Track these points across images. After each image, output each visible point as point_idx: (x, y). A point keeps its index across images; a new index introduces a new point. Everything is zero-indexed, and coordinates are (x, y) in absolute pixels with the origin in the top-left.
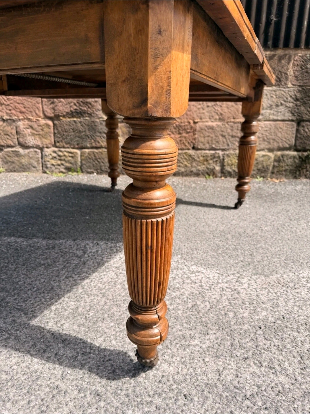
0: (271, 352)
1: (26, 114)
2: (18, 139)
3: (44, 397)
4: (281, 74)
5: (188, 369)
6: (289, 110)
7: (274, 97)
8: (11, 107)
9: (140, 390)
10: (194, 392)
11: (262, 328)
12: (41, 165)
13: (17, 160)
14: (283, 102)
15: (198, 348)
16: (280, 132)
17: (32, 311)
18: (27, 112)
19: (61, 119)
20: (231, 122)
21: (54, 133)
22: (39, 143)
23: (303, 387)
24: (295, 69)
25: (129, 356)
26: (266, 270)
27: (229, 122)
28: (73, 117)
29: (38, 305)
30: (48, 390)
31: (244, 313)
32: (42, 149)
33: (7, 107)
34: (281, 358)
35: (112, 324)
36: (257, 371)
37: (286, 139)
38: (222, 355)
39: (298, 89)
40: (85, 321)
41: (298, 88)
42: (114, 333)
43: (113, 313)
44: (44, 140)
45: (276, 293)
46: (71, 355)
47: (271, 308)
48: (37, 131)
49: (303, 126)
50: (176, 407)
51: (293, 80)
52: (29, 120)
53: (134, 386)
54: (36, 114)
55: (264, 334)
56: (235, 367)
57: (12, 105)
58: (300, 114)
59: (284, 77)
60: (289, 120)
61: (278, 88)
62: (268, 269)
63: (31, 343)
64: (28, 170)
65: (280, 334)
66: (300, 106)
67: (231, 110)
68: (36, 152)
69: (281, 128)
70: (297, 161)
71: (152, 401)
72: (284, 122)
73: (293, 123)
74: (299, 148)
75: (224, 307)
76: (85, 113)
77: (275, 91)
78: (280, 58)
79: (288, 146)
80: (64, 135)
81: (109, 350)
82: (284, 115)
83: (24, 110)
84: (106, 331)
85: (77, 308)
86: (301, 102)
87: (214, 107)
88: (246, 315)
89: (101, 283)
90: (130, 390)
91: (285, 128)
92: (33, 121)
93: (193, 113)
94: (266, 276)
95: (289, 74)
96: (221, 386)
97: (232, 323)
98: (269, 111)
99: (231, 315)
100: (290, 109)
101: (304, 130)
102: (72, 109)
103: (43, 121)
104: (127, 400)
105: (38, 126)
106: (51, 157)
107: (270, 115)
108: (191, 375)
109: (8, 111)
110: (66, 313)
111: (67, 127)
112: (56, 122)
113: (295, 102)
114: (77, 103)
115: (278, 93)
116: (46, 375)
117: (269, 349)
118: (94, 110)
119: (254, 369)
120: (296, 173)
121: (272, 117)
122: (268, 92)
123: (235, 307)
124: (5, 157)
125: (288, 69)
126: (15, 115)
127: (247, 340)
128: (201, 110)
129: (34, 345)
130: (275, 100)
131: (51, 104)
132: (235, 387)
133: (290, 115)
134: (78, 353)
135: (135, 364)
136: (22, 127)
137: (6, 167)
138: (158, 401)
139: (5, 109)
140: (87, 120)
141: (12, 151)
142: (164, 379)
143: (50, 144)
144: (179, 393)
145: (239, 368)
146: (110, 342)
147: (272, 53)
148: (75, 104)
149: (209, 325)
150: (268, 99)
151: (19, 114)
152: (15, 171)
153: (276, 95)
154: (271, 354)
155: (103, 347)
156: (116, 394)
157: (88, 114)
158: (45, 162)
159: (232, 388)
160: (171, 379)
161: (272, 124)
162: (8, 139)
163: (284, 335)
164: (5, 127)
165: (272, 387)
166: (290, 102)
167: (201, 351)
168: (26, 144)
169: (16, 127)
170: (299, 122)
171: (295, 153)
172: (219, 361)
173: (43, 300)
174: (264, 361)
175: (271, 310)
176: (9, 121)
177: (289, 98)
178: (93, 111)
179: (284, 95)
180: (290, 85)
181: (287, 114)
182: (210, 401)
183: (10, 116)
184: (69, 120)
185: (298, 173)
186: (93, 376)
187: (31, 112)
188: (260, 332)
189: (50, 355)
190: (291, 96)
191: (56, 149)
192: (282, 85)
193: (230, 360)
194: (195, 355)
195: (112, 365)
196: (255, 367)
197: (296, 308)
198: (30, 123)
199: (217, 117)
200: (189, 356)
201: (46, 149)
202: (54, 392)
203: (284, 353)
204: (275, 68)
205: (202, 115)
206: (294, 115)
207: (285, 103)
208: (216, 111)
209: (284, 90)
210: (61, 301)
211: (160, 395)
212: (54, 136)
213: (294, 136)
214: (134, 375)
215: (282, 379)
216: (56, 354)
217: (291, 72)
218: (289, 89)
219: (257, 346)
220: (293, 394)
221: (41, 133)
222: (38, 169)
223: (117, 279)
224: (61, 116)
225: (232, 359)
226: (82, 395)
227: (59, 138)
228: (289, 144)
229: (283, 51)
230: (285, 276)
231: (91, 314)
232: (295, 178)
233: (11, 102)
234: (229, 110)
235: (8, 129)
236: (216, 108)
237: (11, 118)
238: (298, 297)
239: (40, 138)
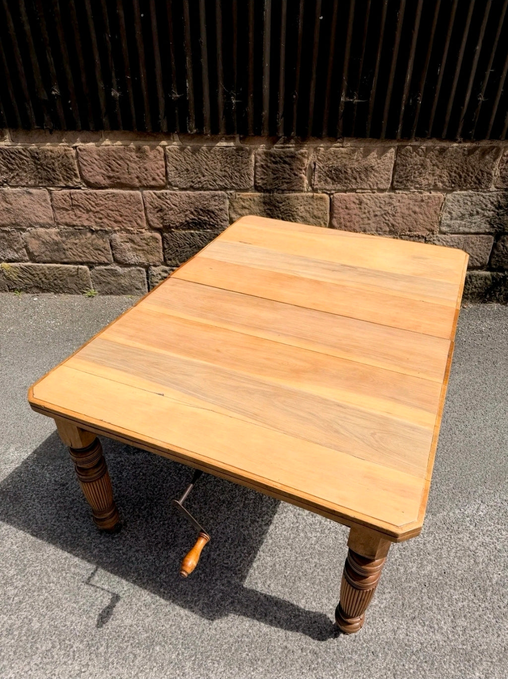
0: (432, 611)
1: (124, 225)
2: (113, 254)
3: (280, 656)
4: (482, 174)
5: (373, 630)
6: (488, 221)
7: (469, 203)
8: (102, 214)
9: (342, 648)
10: (378, 649)
11: (427, 585)
12: (146, 286)
13: (114, 280)
14: (480, 210)
15: (378, 609)
16: (472, 248)
17: (239, 570)
18: (124, 221)
19: (174, 232)
20: (405, 235)
21: (164, 249)
22: (143, 260)
23: (452, 644)
24: (503, 167)
25: (328, 618)
26: (434, 506)
27: (403, 235)
28: (189, 229)
29: (241, 562)
30: (280, 650)
31: (413, 567)
32: (147, 268)
33: (96, 214)
34: (439, 617)
35: (308, 584)
36: (421, 630)
37: (477, 256)
38: (396, 616)
39: (503, 194)
40: (285, 581)
41: (504, 192)
42: (312, 594)
43: (305, 571)
44: (150, 256)
45: (441, 540)
46: (286, 618)
47: (435, 561)
48: (139, 246)
49: (504, 241)
50: (367, 661)
51: (499, 181)
52: (128, 231)
53: (338, 646)
54: (138, 224)
55: (428, 592)
56: (405, 627)
57: (102, 212)
58: (501, 225)
59: (486, 177)
60: (485, 233)
61: (476, 193)
62: (436, 504)
63: (253, 607)
64: (129, 292)
65: (440, 592)
66: (503, 215)
67: (408, 221)
68: (139, 270)
69: (473, 243)
70: (489, 282)
71: (351, 657)
72: (478, 236)
73: (491, 236)
74: (494, 267)
75: (396, 560)
76: (205, 224)
77: (470, 196)
78: (484, 153)
79: (479, 265)
80: (177, 251)
81: (313, 612)
82: (479, 227)
83: (120, 219)
84: (305, 591)
85: (274, 565)
86: (506, 210)
87: (384, 216)
88: (414, 569)
89: (285, 530)
90: (336, 649)
91: (478, 243)
92: (134, 234)
93: (354, 224)
94: (434, 515)
95: (493, 174)
96: (396, 644)
97: (403, 580)
98: (458, 222)
99: (402, 570)
100: (489, 219)
101: (503, 246)
102: (188, 219)
103: (147, 234)
104: (335, 657)
105: (141, 239)
106: (160, 277)
107: (459, 227)
108: (375, 634)
109: (97, 220)
110: (267, 571)
111: (181, 241)
112: (165, 234)
113: (497, 211)
114: (195, 211)
115: (474, 199)
116: (275, 637)
117: (430, 609)
118: (218, 220)
119: (419, 628)
120: (485, 296)
121: (462, 229)
122: (461, 198)
123: (405, 560)
124: (97, 277)
125: (492, 168)
126: (109, 226)
127: (415, 599)
128: (366, 220)
129: (255, 609)
130: (469, 207)
131: (158, 212)
132: (406, 645)
133: (488, 226)
134: (291, 616)
135: (334, 625)
136: (119, 240)
137: (99, 288)
138: (355, 657)
139: (93, 217)
140: (208, 232)
141: (106, 269)
142: (357, 638)
143: (159, 261)
144: (369, 650)
145: (409, 627)
146: (311, 603)
147: (474, 145)
148: (192, 213)
149: (385, 583)
150: (461, 207)
151: (115, 225)
152: (111, 293)
153: (471, 202)
154: (432, 614)
155: (307, 610)
156: (326, 651)
157: (210, 225)
158: (152, 283)
159: (404, 645)
160: (361, 639)
161: (461, 238)
162: (99, 254)
163: (444, 593)
164: (94, 239)
165: (431, 644)
166: (489, 211)
167: (381, 612)
168: (126, 261)
169: (111, 241)
170: (498, 236)
171: (488, 273)
172: (394, 621)
173: (243, 555)
174: (427, 620)
175: (435, 563)
176: (100, 232)
177: (489, 205)
178: (217, 222)
179: (483, 202)
180: (493, 188)
181: (483, 226)
182: (389, 657)
183: (101, 226)
184: (183, 232)
185: (488, 296)
186: (307, 637)
187: (130, 221)
188: (425, 590)
189: (270, 618)
190: (492, 203)
191: (167, 268)
192: (482, 188)
193: (402, 620)
194: (376, 615)
195: (318, 627)
196: (420, 626)
197: (456, 560)
198: (129, 236)
199: (388, 229)
200: (372, 616)
201: (153, 268)
202: (286, 651)
203: (441, 612)
204: (474, 166)
205: (367, 227)
206: (494, 227)
207: (483, 212)
208: (387, 222)
209: (484, 194)
210: (258, 556)
211: (356, 652)
212: (163, 251)
213: (489, 252)
214: (336, 636)
215: (439, 637)
216: (275, 618)
217: (496, 172)
218: (490, 194)
219: (422, 606)
220: (445, 650)
221: (146, 248)
222: (142, 290)
223: (298, 524)
224: (173, 228)
225: (404, 619)
226: (305, 654)
227: (171, 254)
228: (481, 263)
229: (490, 142)
230: (451, 514)
231: (288, 572)
232: (484, 302)
233: (101, 208)
234: (405, 221)
235: (100, 242)
236: (387, 218)
237: (102, 229)
238: (460, 545)
239: (144, 254)
